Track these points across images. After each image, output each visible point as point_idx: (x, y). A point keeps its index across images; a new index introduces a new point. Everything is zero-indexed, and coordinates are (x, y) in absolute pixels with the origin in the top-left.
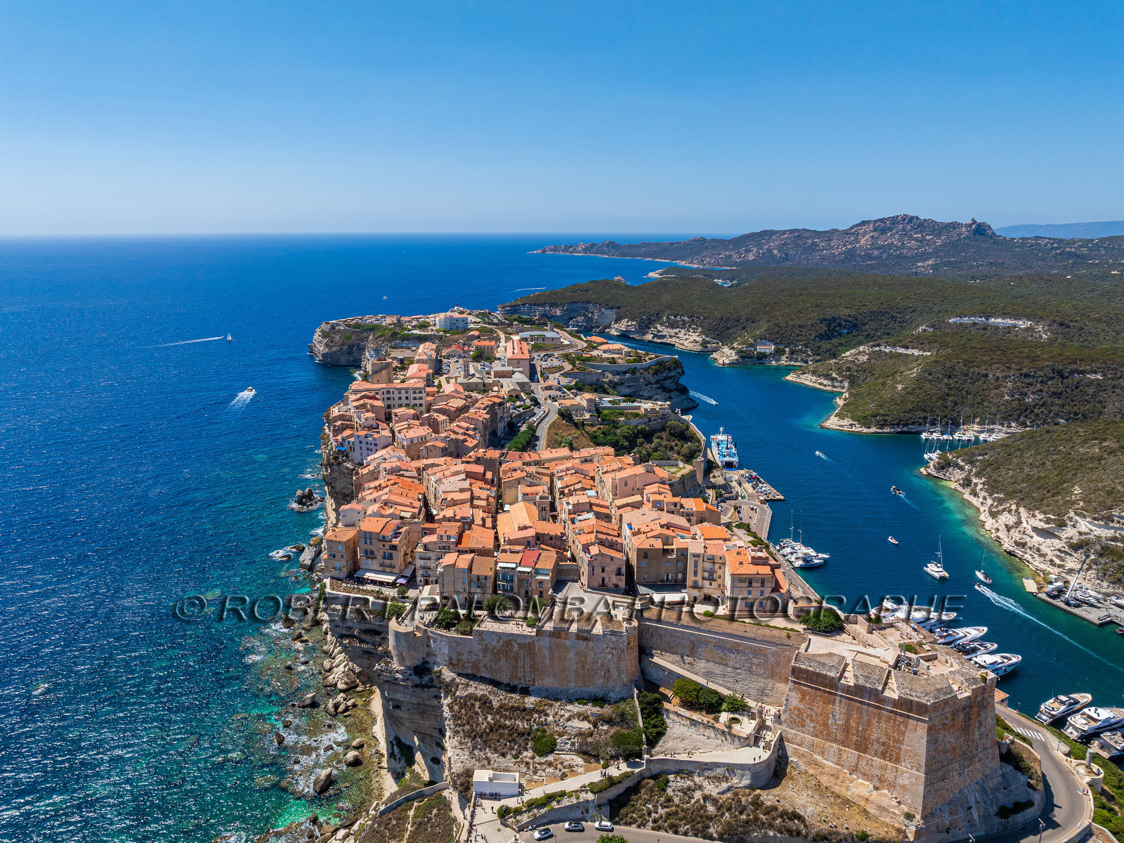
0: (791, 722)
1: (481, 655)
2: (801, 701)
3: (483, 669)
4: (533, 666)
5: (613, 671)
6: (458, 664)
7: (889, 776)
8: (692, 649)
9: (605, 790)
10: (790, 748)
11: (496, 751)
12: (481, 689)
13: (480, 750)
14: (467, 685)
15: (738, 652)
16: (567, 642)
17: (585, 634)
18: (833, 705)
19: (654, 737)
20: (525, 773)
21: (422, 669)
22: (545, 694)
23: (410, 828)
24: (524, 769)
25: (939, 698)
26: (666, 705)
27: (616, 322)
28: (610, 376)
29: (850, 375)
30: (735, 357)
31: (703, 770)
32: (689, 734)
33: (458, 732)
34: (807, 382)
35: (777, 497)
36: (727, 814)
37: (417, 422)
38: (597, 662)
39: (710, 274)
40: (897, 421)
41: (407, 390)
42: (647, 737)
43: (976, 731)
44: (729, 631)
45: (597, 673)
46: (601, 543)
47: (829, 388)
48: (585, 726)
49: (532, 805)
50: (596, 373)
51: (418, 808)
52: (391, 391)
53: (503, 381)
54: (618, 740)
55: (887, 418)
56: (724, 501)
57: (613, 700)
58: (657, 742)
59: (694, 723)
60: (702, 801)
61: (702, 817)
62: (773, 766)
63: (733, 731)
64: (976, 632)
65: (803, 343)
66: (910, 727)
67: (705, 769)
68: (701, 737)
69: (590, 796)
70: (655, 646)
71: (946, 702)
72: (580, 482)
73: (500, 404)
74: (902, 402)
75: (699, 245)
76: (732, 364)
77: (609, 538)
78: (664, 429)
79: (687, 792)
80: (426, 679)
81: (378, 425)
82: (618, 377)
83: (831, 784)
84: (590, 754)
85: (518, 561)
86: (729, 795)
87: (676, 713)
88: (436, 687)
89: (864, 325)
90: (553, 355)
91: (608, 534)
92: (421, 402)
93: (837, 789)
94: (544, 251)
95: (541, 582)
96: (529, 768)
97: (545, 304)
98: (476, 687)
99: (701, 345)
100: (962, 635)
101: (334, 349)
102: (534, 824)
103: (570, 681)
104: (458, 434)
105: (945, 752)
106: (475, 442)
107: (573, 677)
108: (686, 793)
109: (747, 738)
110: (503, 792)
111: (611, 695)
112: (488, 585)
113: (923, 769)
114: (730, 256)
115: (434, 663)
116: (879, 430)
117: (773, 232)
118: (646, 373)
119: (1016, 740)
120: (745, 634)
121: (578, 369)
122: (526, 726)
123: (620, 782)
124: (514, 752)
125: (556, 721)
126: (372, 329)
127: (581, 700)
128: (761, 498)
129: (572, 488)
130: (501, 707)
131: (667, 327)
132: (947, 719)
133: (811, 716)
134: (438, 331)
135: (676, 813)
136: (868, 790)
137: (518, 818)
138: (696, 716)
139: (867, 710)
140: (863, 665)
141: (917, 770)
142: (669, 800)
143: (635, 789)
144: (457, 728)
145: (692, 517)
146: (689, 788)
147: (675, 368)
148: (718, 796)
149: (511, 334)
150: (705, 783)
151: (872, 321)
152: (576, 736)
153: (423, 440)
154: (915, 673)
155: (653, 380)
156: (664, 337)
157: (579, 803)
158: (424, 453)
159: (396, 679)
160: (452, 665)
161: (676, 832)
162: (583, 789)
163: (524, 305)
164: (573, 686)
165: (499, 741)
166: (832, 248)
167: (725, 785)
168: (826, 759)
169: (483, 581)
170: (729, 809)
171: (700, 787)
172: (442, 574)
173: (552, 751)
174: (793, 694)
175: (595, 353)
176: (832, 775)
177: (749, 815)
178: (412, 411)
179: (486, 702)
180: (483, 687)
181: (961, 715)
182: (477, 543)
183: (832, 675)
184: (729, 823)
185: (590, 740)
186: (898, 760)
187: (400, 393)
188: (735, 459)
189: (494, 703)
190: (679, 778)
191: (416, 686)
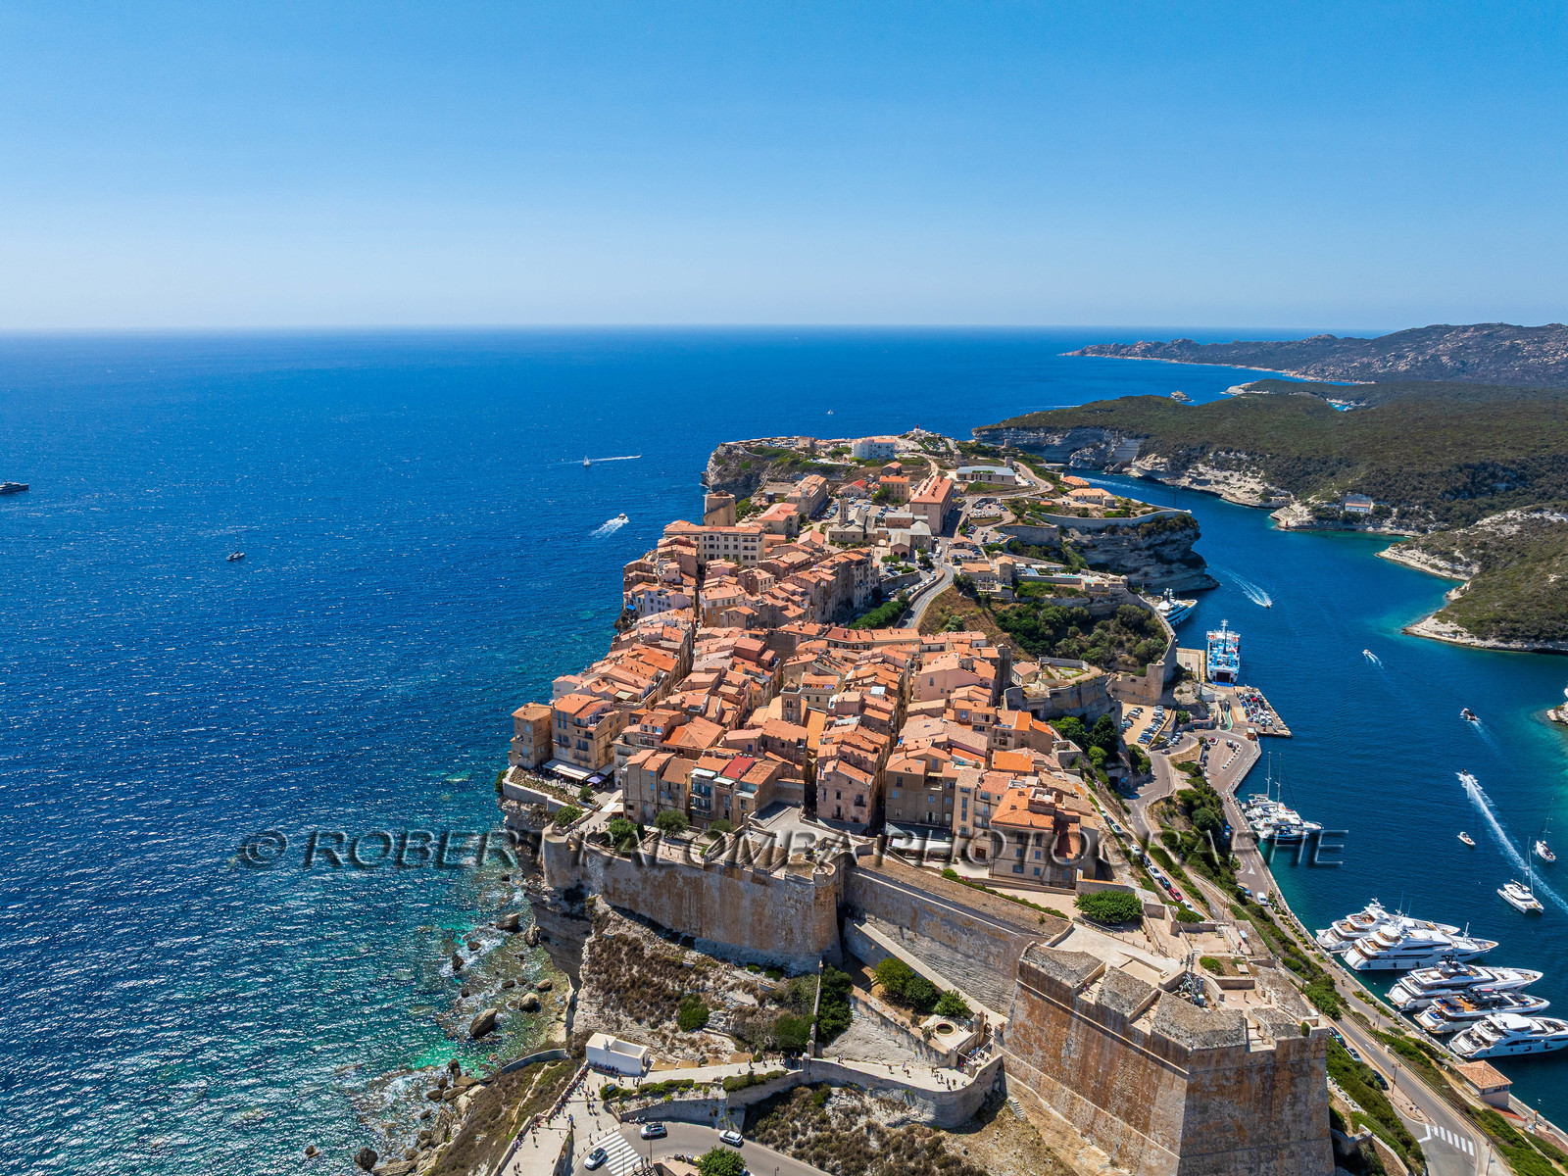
0: (1015, 1044)
1: (640, 887)
2: (1030, 1015)
3: (642, 905)
4: (701, 911)
5: (797, 931)
6: (614, 894)
7: (1133, 1149)
8: (914, 919)
9: (740, 1089)
10: (1011, 1080)
11: (631, 1013)
12: (634, 931)
13: (612, 1009)
14: (620, 923)
15: (972, 933)
16: (741, 884)
17: (762, 876)
18: (1068, 1029)
19: (829, 1032)
20: (659, 1050)
21: (574, 895)
22: (711, 950)
23: (528, 1096)
24: (659, 1044)
25: (1212, 1044)
26: (858, 991)
27: (1139, 457)
28: (1077, 535)
29: (1484, 554)
30: (1307, 518)
31: (877, 1088)
32: (877, 1036)
33: (590, 980)
34: (1412, 563)
35: (1280, 732)
36: (892, 1156)
37: (734, 580)
38: (777, 917)
39: (1321, 391)
40: (1536, 632)
41: (736, 537)
42: (818, 1030)
43: (1286, 1108)
44: (962, 901)
45: (776, 932)
46: (844, 758)
47: (1445, 574)
48: (749, 1000)
49: (645, 1091)
50: (1049, 529)
51: (546, 1073)
52: (715, 536)
53: (893, 532)
54: (783, 1027)
55: (1518, 625)
56: (1190, 730)
57: (793, 973)
58: (832, 1039)
59: (885, 1022)
60: (865, 1130)
61: (859, 1152)
62: (978, 1102)
63: (932, 1043)
64: (1519, 977)
65: (1422, 500)
66: (1165, 1081)
67: (880, 1088)
68: (891, 1043)
69: (722, 1094)
70: (869, 908)
71: (1224, 1053)
72: (876, 674)
73: (859, 563)
74: (1550, 602)
75: (1324, 347)
76: (1300, 528)
77: (856, 752)
78: (1112, 615)
79: (851, 1114)
80: (577, 908)
81: (682, 579)
82: (1089, 536)
83: (1056, 1146)
84: (744, 1039)
85: (720, 770)
86: (902, 1130)
87: (866, 1004)
88: (588, 920)
89: (1538, 477)
90: (995, 500)
91: (858, 747)
92: (753, 553)
93: (1062, 1154)
94: (1084, 353)
95: (743, 801)
96: (664, 1043)
97: (1038, 428)
98: (629, 928)
99: (1261, 496)
100: (1485, 976)
101: (728, 480)
102: (643, 1116)
103: (744, 938)
104: (777, 598)
105: (1223, 1130)
106: (800, 611)
107: (747, 933)
108: (847, 1116)
109: (947, 1056)
110: (622, 1067)
111: (793, 965)
112: (681, 796)
113: (1178, 1148)
114: (1369, 365)
115: (589, 889)
116: (1502, 645)
117: (1448, 329)
118: (1132, 533)
119: (1375, 1138)
120: (982, 909)
121: (1023, 522)
122: (677, 988)
123: (763, 1083)
124: (652, 1020)
125: (715, 989)
126: (778, 453)
127: (755, 966)
128: (1251, 731)
129: (860, 682)
130: (652, 958)
131: (1213, 468)
132: (1227, 1079)
133: (1041, 1041)
134: (852, 461)
135: (828, 1140)
136: (1102, 1163)
137: (625, 1103)
138: (889, 1012)
139: (1111, 1044)
140: (1122, 977)
141: (1170, 1148)
142: (825, 1120)
143: (784, 1097)
144: (592, 976)
145: (1009, 738)
146: (854, 1110)
147: (1182, 529)
148: (886, 1129)
149: (948, 468)
150: (876, 1107)
151: (1554, 471)
152: (734, 1012)
153: (731, 602)
154: (1200, 1004)
155: (1143, 544)
156: (1207, 482)
157: (706, 1100)
158: (725, 620)
159: (544, 902)
160: (607, 894)
161: (821, 1167)
162: (717, 1082)
163: (1008, 428)
164: (747, 945)
165: (637, 1001)
166: (1545, 354)
167: (898, 1115)
168: (1054, 1107)
169: (675, 791)
170: (896, 1149)
171: (868, 1112)
172: (625, 776)
173: (700, 1027)
174: (1019, 1003)
175: (1059, 501)
176: (1058, 1132)
177: (919, 1163)
178: (732, 565)
179: (635, 949)
180: (638, 928)
181: (1257, 1079)
182: (689, 741)
183: (1069, 984)
184: (891, 1168)
185: (749, 1020)
186: (1145, 1128)
187: (726, 539)
188: (1234, 670)
189: (646, 951)
190: (844, 1094)
191: (565, 915)
